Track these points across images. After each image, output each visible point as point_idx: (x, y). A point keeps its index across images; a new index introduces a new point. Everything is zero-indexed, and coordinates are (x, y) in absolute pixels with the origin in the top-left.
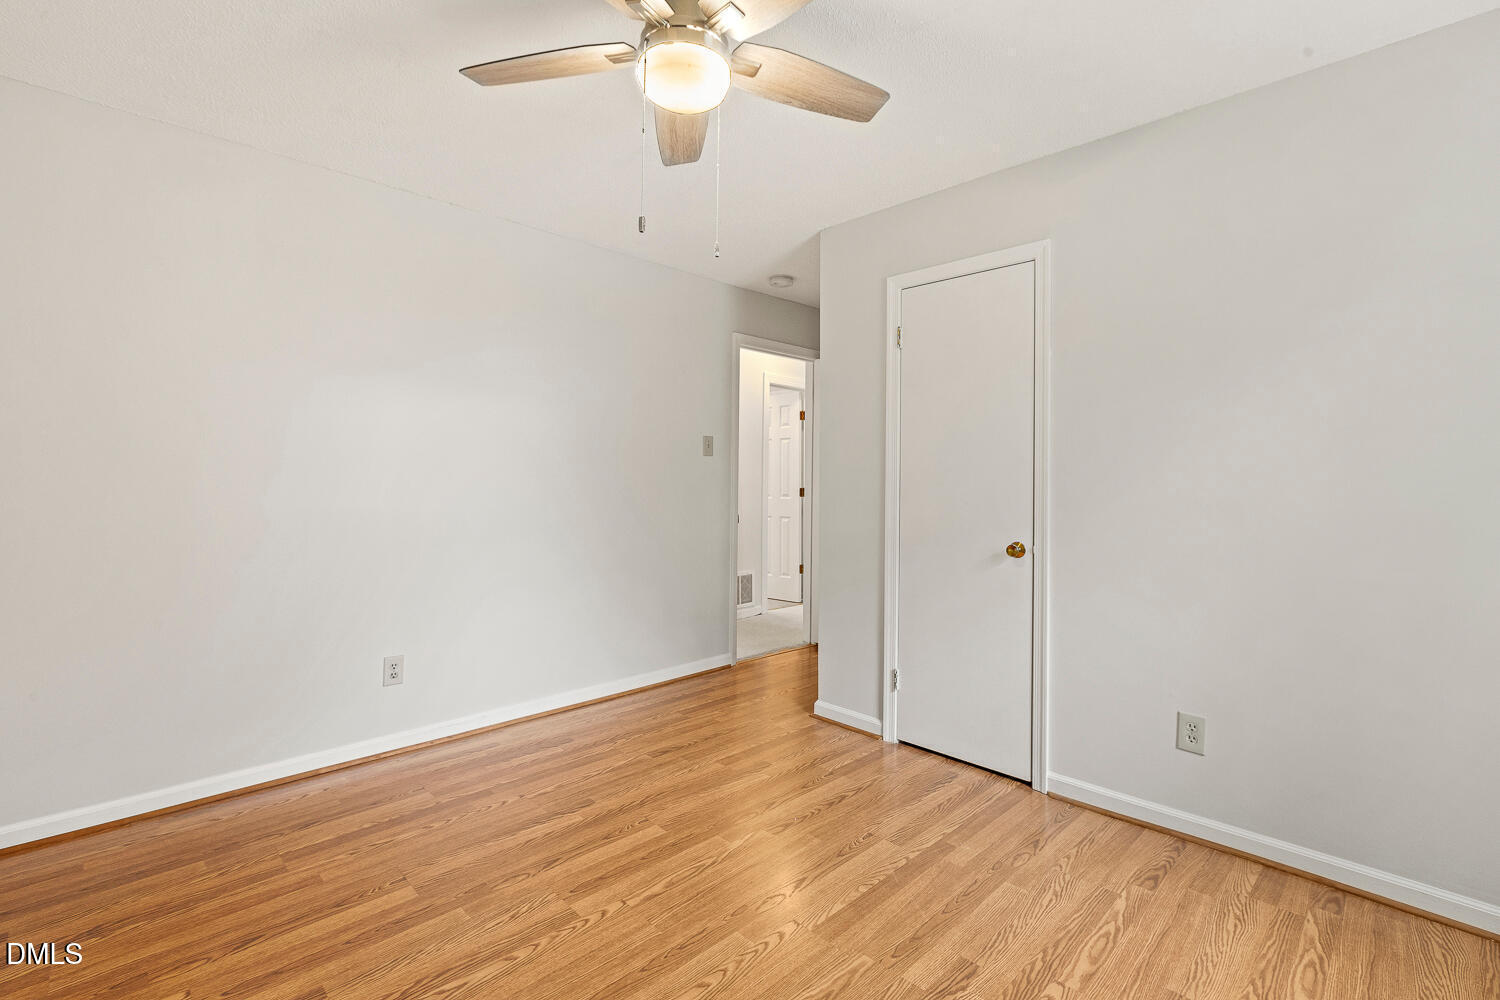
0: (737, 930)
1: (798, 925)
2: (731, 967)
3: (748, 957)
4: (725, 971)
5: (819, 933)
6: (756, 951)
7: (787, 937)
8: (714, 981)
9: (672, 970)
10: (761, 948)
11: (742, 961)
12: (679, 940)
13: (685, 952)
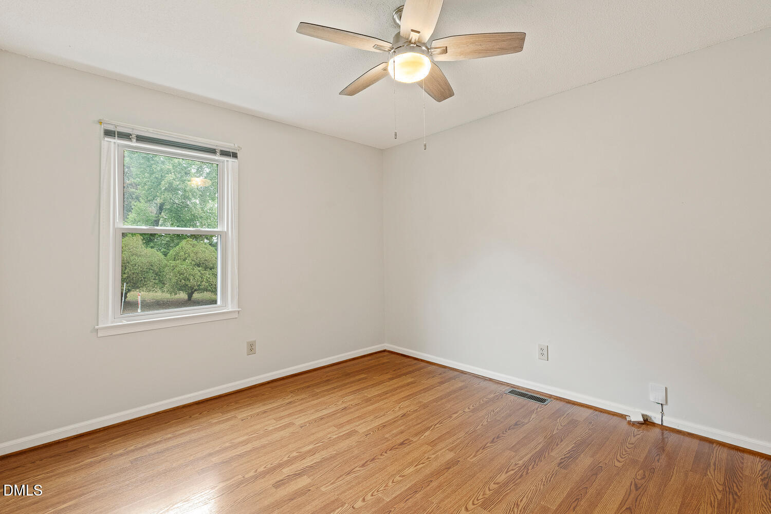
0: (388, 503)
1: (353, 506)
2: (390, 484)
3: (382, 489)
4: (393, 482)
5: (342, 502)
6: (378, 491)
7: (361, 499)
8: (398, 478)
9: (418, 481)
10: (375, 493)
11: (385, 487)
12: (418, 496)
13: (414, 490)
